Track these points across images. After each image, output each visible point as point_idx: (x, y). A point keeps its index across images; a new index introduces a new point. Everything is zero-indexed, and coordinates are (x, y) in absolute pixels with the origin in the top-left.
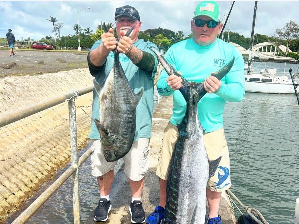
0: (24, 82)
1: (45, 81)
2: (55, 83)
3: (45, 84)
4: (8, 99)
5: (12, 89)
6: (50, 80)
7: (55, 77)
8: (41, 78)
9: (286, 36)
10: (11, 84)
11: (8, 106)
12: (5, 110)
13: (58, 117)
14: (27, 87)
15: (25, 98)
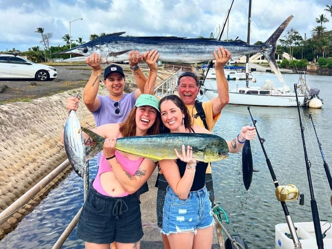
0: (20, 110)
1: (40, 106)
2: (50, 108)
3: (41, 110)
4: (5, 130)
5: (8, 119)
6: (46, 105)
7: (50, 101)
8: (36, 103)
9: (288, 44)
10: (7, 112)
11: (6, 136)
12: (3, 141)
13: (54, 144)
14: (23, 114)
15: (22, 127)
